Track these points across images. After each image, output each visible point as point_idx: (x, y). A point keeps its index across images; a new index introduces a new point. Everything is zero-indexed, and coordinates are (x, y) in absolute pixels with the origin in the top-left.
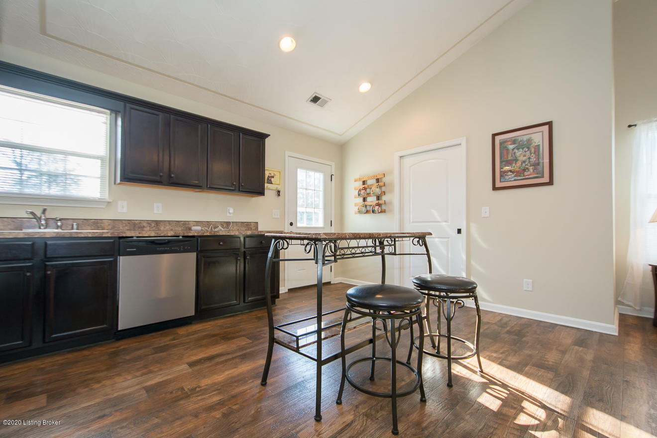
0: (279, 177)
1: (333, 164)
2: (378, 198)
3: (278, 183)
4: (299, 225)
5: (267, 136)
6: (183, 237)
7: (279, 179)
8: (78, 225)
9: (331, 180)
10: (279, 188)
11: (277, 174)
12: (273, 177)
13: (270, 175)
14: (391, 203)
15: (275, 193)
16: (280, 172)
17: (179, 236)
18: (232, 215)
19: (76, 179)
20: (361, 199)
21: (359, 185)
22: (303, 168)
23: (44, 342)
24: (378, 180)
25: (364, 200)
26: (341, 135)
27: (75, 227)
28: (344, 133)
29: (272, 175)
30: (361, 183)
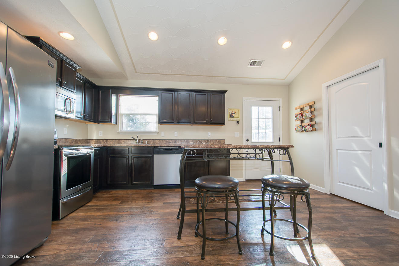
0: (238, 113)
1: (281, 100)
2: (311, 120)
3: (238, 116)
4: (253, 141)
5: (226, 91)
6: (179, 147)
7: (238, 114)
8: (147, 142)
9: (279, 111)
10: (238, 119)
11: (237, 112)
12: (234, 113)
13: (232, 113)
14: (321, 123)
15: (236, 122)
16: (239, 110)
17: (177, 147)
18: (210, 136)
19: (147, 124)
20: (299, 122)
21: (298, 111)
22: (255, 105)
23: (131, 184)
24: (311, 107)
25: (302, 122)
26: (284, 79)
27: (147, 143)
28: (285, 78)
29: (234, 112)
30: (299, 110)
